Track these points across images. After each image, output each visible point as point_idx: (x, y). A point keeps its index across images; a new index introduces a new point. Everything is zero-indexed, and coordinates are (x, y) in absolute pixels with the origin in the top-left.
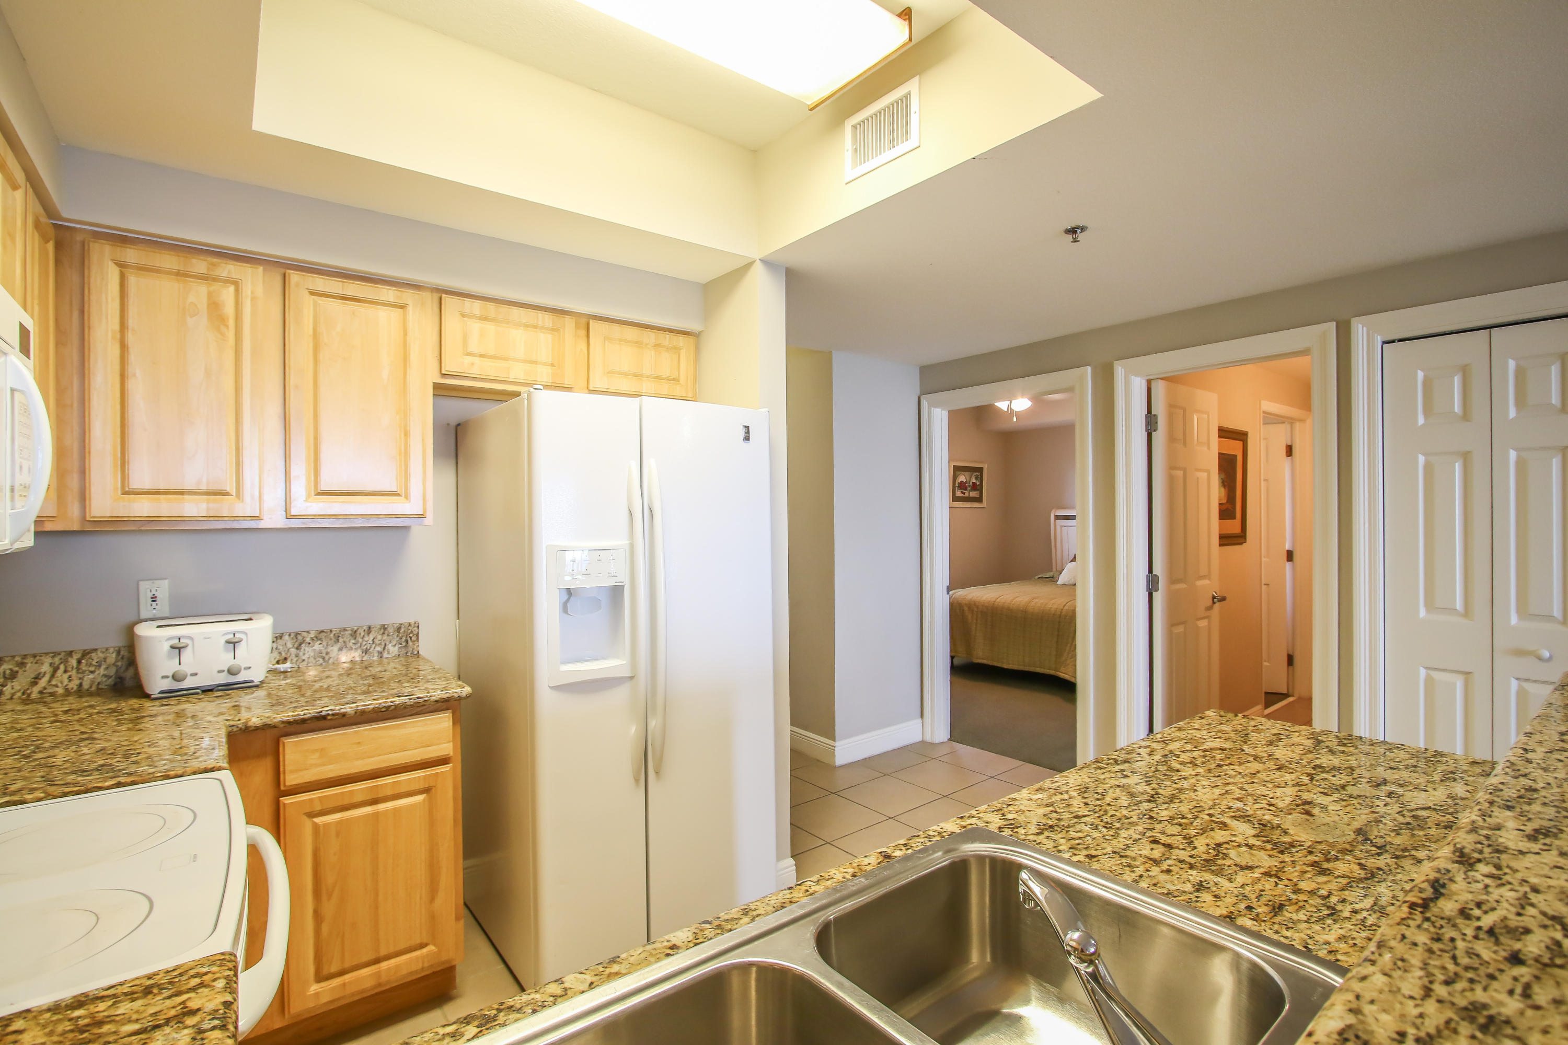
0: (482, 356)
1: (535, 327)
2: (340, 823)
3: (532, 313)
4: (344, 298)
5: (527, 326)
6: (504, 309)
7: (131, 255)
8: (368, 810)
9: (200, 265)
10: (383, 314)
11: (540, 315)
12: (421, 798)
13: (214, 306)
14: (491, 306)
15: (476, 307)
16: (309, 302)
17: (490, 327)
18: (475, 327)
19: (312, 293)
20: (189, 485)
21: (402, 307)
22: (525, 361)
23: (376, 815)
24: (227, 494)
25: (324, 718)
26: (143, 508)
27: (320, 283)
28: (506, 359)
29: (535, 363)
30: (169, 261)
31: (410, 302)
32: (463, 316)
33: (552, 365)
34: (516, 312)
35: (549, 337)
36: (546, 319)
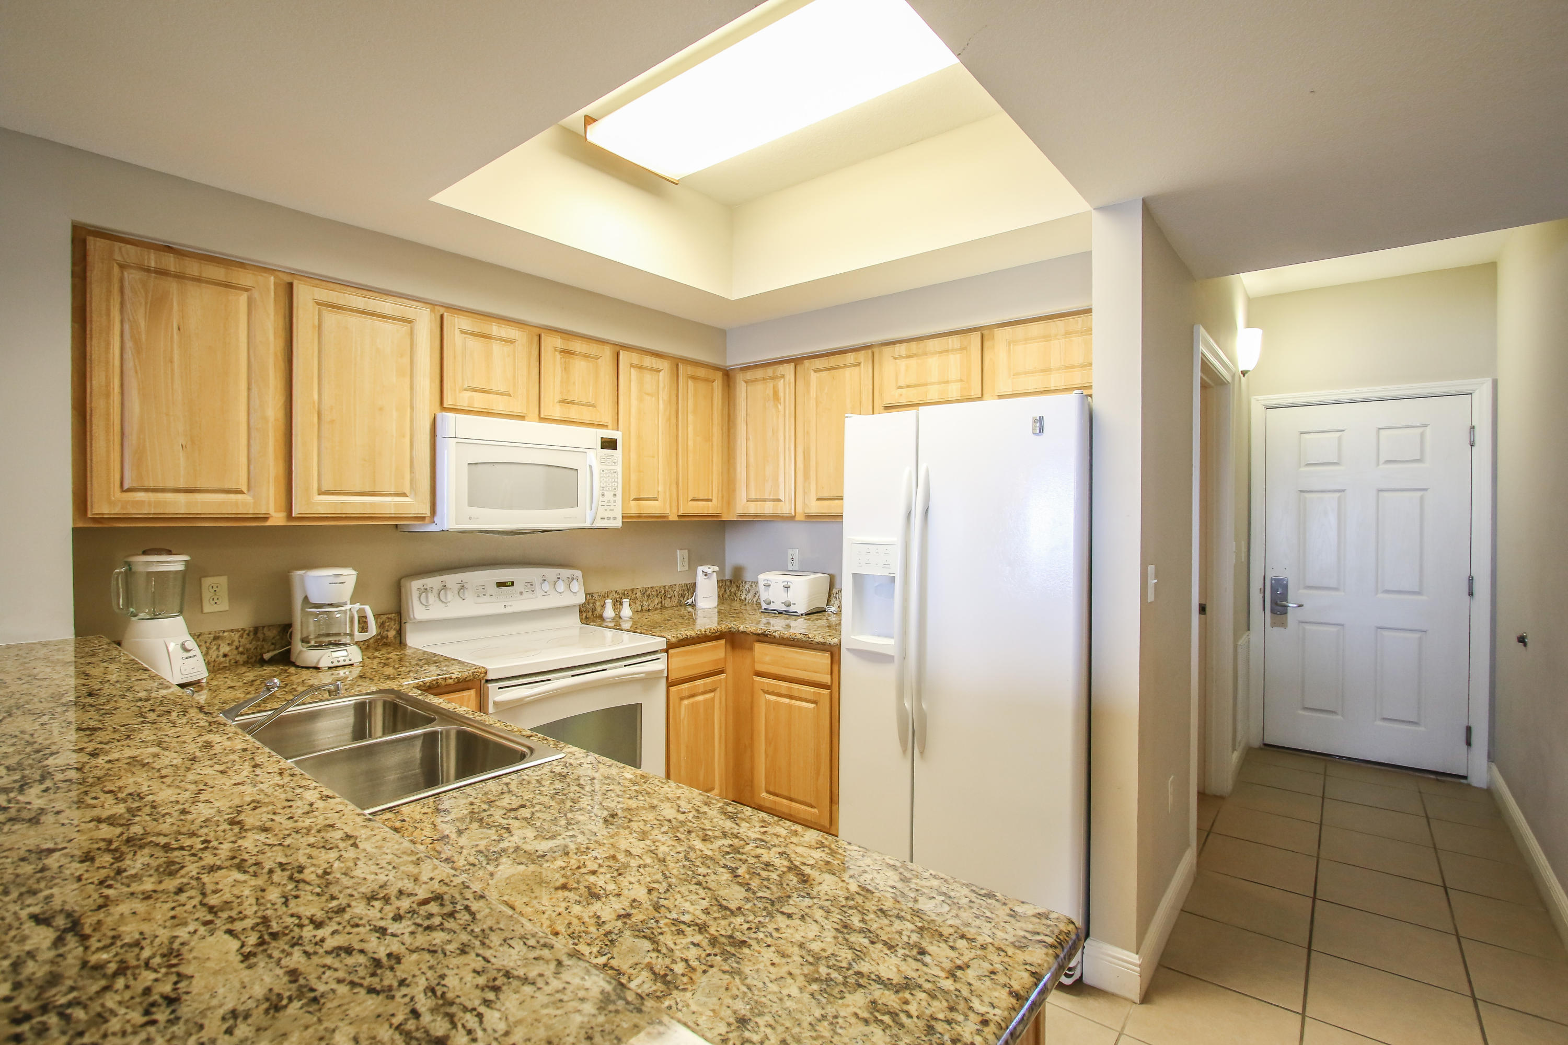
0: (908, 387)
1: (947, 351)
2: (775, 702)
3: (943, 340)
4: (829, 369)
5: (941, 352)
6: (922, 344)
7: (749, 375)
8: (787, 701)
9: (770, 371)
10: (848, 372)
11: (950, 339)
12: (812, 706)
13: (776, 393)
14: (913, 345)
15: (901, 349)
16: (814, 376)
17: (913, 362)
18: (903, 363)
19: (815, 371)
20: (767, 496)
21: (859, 365)
22: (939, 383)
23: (790, 706)
24: (780, 500)
25: (766, 635)
26: (753, 509)
27: (819, 363)
28: (926, 385)
29: (947, 382)
30: (759, 373)
31: (862, 360)
32: (895, 359)
33: (961, 380)
34: (933, 344)
35: (958, 356)
36: (954, 342)
